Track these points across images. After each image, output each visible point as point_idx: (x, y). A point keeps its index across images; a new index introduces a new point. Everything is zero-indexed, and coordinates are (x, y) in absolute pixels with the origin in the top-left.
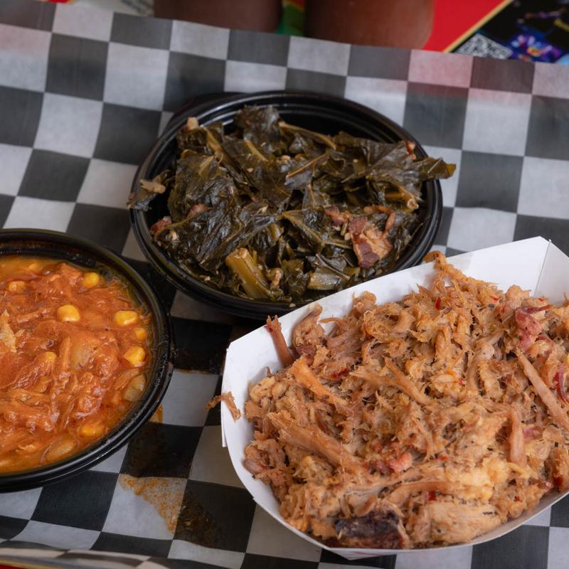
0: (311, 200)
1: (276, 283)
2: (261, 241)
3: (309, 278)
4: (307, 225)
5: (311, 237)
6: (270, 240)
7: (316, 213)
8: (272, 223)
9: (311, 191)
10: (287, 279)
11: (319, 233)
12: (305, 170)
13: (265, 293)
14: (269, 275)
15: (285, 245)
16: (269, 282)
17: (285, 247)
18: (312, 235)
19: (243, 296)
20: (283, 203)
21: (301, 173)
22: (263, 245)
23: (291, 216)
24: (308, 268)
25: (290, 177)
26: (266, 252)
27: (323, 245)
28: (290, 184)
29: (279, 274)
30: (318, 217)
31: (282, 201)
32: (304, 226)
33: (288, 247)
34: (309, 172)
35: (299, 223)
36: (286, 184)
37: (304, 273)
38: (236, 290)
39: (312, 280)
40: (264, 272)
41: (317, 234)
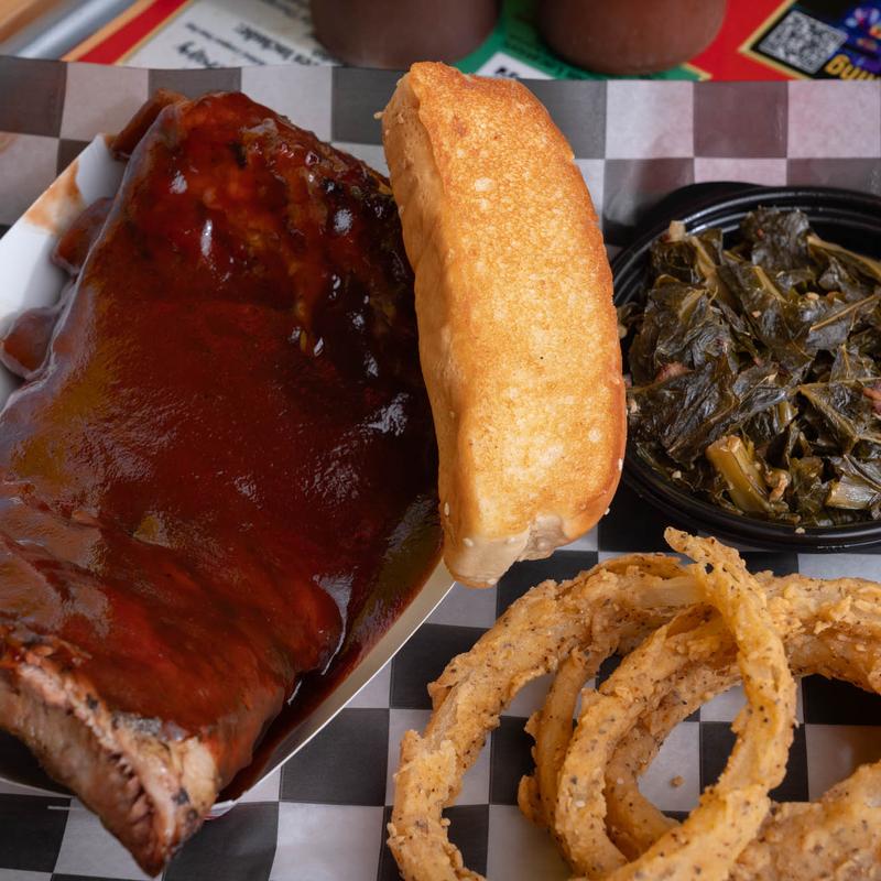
0: (845, 368)
1: (779, 494)
2: (762, 423)
3: (830, 490)
4: (834, 408)
5: (839, 426)
6: (776, 425)
7: (849, 391)
8: (782, 400)
9: (846, 356)
10: (797, 488)
11: (852, 422)
12: (839, 320)
13: (762, 506)
14: (769, 480)
15: (797, 434)
16: (769, 489)
17: (799, 438)
18: (842, 426)
19: (728, 506)
20: (801, 370)
21: (832, 324)
22: (765, 432)
23: (812, 392)
24: (830, 474)
25: (816, 330)
26: (769, 442)
27: (855, 440)
28: (814, 341)
29: (784, 479)
30: (852, 398)
31: (800, 366)
32: (830, 409)
33: (802, 438)
34: (844, 324)
35: (822, 402)
36: (808, 340)
37: (823, 482)
38: (719, 496)
39: (834, 493)
40: (762, 473)
41: (849, 423)
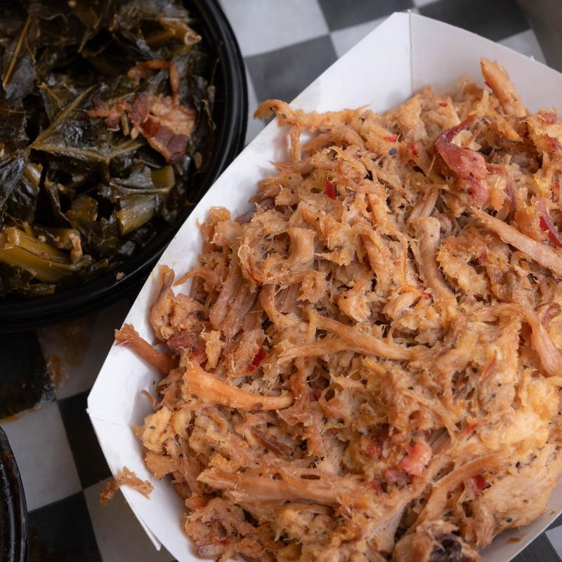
0: (54, 102)
1: (79, 253)
2: (17, 195)
3: (118, 222)
4: (73, 146)
5: (86, 159)
6: (30, 190)
7: (77, 123)
8: (24, 168)
9: (49, 91)
10: (89, 238)
11: (95, 148)
12: (19, 60)
13: (67, 271)
14: (62, 246)
15: (55, 188)
16: (66, 253)
17: (59, 190)
18: (86, 156)
19: (40, 289)
20: (22, 130)
21: (16, 67)
22: (24, 201)
23: (46, 144)
24: (109, 207)
25: (8, 83)
26: (34, 208)
27: (108, 161)
28: (13, 94)
29: (75, 238)
30: (82, 128)
31: (19, 126)
32: (71, 149)
33: (62, 188)
34: (26, 61)
35: (61, 148)
36: (7, 97)
37: (108, 218)
38: (28, 287)
39: (123, 222)
40: (50, 242)
41: (94, 152)
